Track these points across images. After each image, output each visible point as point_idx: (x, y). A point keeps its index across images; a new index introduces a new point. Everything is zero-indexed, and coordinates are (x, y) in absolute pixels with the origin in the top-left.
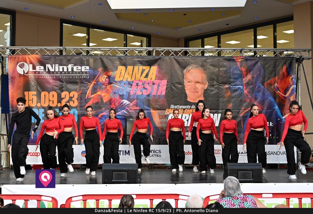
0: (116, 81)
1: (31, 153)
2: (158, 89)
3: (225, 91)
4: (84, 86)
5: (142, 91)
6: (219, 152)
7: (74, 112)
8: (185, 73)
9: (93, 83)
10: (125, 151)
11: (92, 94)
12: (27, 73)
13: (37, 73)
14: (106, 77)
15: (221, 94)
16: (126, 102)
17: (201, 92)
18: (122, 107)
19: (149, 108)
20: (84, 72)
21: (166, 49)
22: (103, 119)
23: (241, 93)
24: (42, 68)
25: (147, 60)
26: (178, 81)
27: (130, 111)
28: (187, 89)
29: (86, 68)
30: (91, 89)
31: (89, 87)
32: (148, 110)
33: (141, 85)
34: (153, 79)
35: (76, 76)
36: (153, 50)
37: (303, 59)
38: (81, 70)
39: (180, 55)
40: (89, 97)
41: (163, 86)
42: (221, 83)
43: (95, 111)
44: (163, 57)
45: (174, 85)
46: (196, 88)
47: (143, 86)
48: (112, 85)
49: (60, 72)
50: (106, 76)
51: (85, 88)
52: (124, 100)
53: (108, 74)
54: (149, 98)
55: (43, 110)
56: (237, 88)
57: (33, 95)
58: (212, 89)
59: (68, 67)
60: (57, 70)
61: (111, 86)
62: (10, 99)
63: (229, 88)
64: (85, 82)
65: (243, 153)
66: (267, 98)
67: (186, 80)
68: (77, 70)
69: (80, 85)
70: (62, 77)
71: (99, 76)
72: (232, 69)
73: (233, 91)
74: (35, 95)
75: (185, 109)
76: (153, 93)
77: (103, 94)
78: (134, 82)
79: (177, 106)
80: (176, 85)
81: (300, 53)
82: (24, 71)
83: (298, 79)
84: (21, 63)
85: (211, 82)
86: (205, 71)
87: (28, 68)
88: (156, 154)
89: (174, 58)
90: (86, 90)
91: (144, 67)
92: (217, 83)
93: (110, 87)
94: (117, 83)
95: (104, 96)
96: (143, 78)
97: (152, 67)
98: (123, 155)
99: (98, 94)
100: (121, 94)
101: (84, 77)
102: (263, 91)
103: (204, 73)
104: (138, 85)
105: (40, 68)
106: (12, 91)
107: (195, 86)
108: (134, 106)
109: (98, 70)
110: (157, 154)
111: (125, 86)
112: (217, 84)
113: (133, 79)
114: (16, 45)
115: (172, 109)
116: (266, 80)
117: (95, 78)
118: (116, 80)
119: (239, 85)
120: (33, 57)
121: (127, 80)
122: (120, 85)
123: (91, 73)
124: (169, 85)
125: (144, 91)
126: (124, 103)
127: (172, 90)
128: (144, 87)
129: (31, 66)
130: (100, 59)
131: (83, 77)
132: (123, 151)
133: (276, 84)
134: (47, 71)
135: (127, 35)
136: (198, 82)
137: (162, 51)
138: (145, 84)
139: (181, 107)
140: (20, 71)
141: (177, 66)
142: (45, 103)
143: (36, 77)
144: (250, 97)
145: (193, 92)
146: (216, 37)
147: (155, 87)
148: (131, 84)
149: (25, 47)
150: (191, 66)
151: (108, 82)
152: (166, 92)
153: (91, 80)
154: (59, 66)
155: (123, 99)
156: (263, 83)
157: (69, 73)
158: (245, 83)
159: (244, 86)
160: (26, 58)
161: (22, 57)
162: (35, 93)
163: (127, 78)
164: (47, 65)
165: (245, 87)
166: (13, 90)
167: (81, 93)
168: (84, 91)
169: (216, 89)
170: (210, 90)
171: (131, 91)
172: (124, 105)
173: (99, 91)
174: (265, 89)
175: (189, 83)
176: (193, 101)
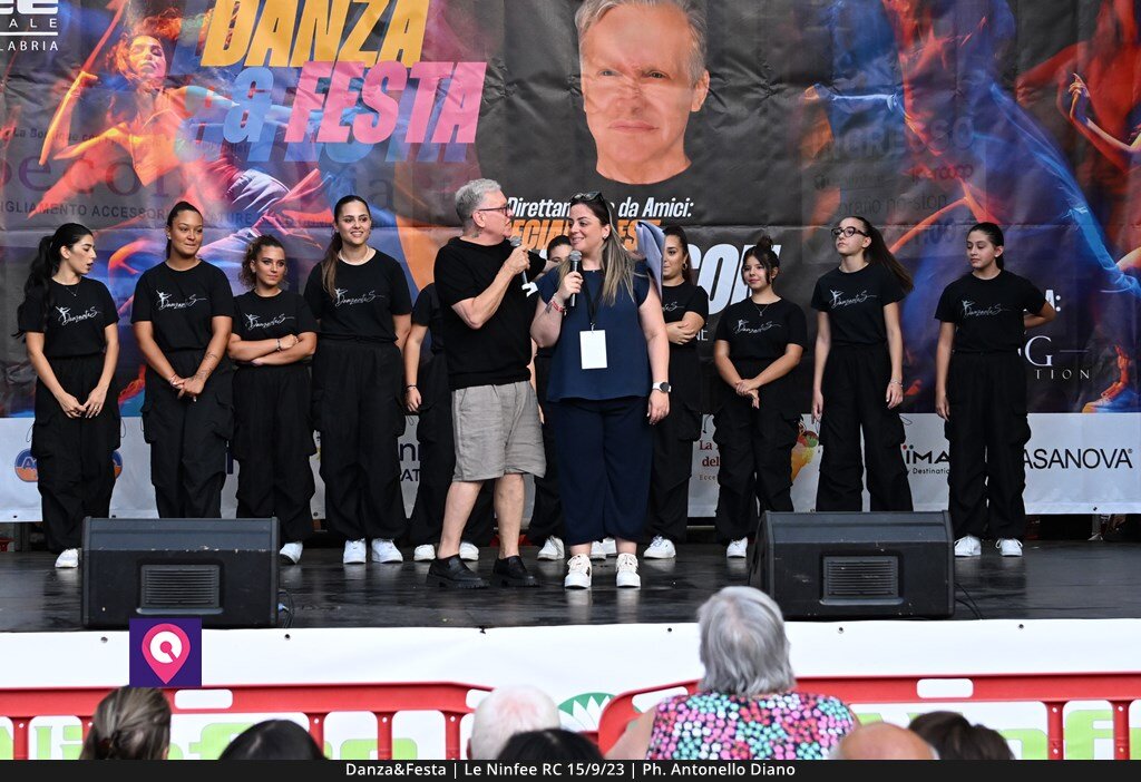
0: (206, 69)
2: (438, 111)
3: (801, 121)
4: (32, 95)
5: (347, 124)
8: (583, 25)
9: (78, 81)
11: (74, 139)
14: (153, 48)
15: (776, 138)
16: (260, 181)
17: (670, 127)
18: (240, 207)
19: (386, 217)
20: (30, 16)
22: (133, 275)
26: (548, 67)
27: (283, 230)
28: (594, 111)
30: (70, 110)
31: (59, 102)
32: (382, 225)
33: (339, 91)
34: (412, 58)
38: (14, 6)
40: (57, 157)
41: (465, 93)
42: (780, 81)
45: (526, 89)
46: (647, 105)
47: (356, 94)
48: (185, 88)
50: (151, 42)
51: (35, 108)
52: (249, 173)
53: (165, 30)
54: (388, 159)
56: (865, 107)
58: (733, 108)
61: (182, 95)
63: (826, 106)
64: (36, 71)
66: (1030, 163)
67: (590, 63)
69: (10, 92)
71: (115, 39)
73: (843, 123)
76: (409, 132)
77: (136, 140)
78: (309, 70)
79: (543, 203)
80: (536, 88)
85: (727, 71)
86: (695, 12)
90: (42, 119)
92: (756, 78)
93: (174, 100)
95: (142, 150)
96: (352, 53)
99: (107, 139)
100: (234, 139)
101: (29, 45)
102: (1009, 123)
103: (690, 22)
104: (326, 92)
107: (641, 92)
108: (303, 206)
109: (110, 6)
111: (256, 95)
112: (758, 85)
113: (301, 57)
117: (92, 50)
118: (206, 61)
119: (877, 92)
121: (266, 64)
122: (231, 90)
123: (67, 21)
124: (497, 88)
125: (361, 123)
127: (513, 115)
128: (360, 100)
131: (23, 45)
133: (1078, 84)
136: (657, 75)
138: (364, 87)
139: (561, 209)
144: (937, 153)
145: (626, 127)
147: (424, 97)
148: (293, 85)
151: (162, 72)
152: (483, 125)
153: (69, 62)
155: (244, 167)
156: (1007, 79)
158: (910, 82)
163: (270, 51)
165: (909, 102)
167: (18, 134)
168: (33, 122)
169: (753, 109)
170: (721, 118)
171: (286, 121)
172: (252, 197)
173: (116, 123)
174: (1019, 112)
175: (607, 78)
176: (629, 177)
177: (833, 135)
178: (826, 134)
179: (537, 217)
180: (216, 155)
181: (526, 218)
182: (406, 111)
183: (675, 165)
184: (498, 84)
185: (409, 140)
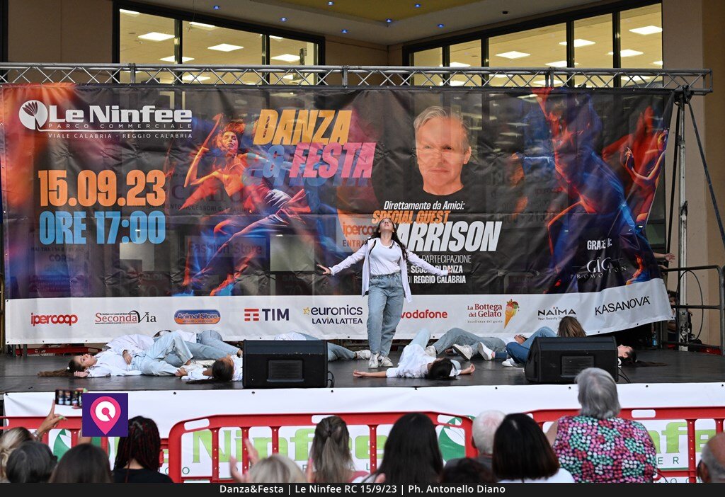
0: (255, 146)
1: (55, 316)
2: (354, 165)
3: (511, 168)
4: (181, 157)
5: (316, 169)
6: (497, 312)
7: (157, 219)
8: (417, 127)
9: (200, 151)
10: (279, 311)
11: (198, 177)
12: (44, 127)
13: (68, 126)
14: (232, 137)
15: (500, 175)
16: (279, 194)
17: (454, 172)
18: (272, 205)
19: (333, 210)
20: (179, 123)
21: (373, 70)
22: (224, 235)
23: (550, 172)
24: (80, 113)
25: (329, 94)
26: (400, 144)
27: (290, 216)
28: (422, 163)
29: (184, 114)
30: (197, 164)
31: (193, 160)
32: (331, 213)
33: (312, 155)
34: (344, 141)
35: (160, 133)
36: (342, 73)
37: (692, 93)
38: (173, 118)
39: (405, 84)
40: (191, 184)
41: (367, 156)
42: (501, 151)
43: (208, 217)
44: (365, 88)
45: (394, 154)
46: (445, 161)
48: (246, 154)
49: (123, 123)
50: (232, 134)
51: (182, 163)
52: (274, 191)
53: (237, 129)
55: (82, 215)
56: (538, 162)
57: (58, 179)
58: (482, 163)
59: (141, 111)
60: (115, 119)
61: (246, 158)
62: (4, 188)
63: (521, 161)
64: (183, 146)
65: (552, 314)
66: (608, 186)
67: (420, 143)
68: (163, 118)
69: (171, 156)
70: (127, 136)
71: (215, 134)
72: (527, 117)
73: (528, 169)
74: (63, 178)
75: (418, 210)
77: (226, 177)
78: (299, 146)
79: (400, 203)
80: (398, 154)
81: (684, 79)
82: (36, 123)
83: (678, 140)
84: (31, 102)
85: (478, 146)
86: (464, 120)
87: (47, 114)
88: (350, 316)
89: (391, 90)
90: (185, 168)
91: (322, 113)
93: (242, 159)
94: (258, 149)
95: (229, 180)
96: (318, 139)
97: (341, 112)
98: (274, 319)
100: (267, 176)
101: (179, 136)
102: (599, 169)
103: (463, 125)
104: (307, 156)
105: (74, 114)
106: (9, 169)
107: (442, 156)
108: (298, 205)
109: (214, 118)
110: (353, 317)
111: (278, 158)
112: (492, 153)
113: (296, 141)
114: (9, 59)
115: (387, 210)
116: (605, 142)
117: (206, 137)
119: (543, 155)
120: (58, 89)
121: (281, 144)
123: (196, 125)
124: (380, 154)
125: (322, 169)
126: (276, 196)
127: (387, 165)
128: (322, 159)
129: (53, 109)
130: (217, 94)
131: (177, 136)
132: (273, 310)
133: (629, 152)
134: (92, 121)
135: (271, 37)
136: (449, 148)
137: (364, 75)
138: (323, 153)
139: (408, 206)
140: (28, 121)
141: (398, 110)
142: (87, 198)
143: (65, 136)
144: (568, 181)
145: (437, 171)
146: (479, 42)
147: (349, 158)
148: (292, 153)
149: (39, 64)
150: (431, 110)
151: (236, 147)
152: (374, 170)
153: (196, 143)
154: (119, 109)
155: (272, 188)
156: (599, 150)
157: (143, 125)
158: (557, 151)
159: (554, 155)
160: (41, 90)
161: (32, 89)
162: (63, 173)
163: (283, 138)
164: (92, 108)
165: (557, 160)
166: (12, 168)
167: (174, 176)
168: (180, 168)
169: (490, 163)
170: (476, 167)
171: (290, 168)
172: (275, 201)
173: (217, 169)
174: (604, 164)
175: (427, 149)
176: (437, 192)
177: (524, 174)
178: (522, 173)
179: (397, 209)
180: (260, 182)
181: (393, 210)
182: (341, 164)
183: (456, 187)
184: (381, 152)
185: (343, 176)
